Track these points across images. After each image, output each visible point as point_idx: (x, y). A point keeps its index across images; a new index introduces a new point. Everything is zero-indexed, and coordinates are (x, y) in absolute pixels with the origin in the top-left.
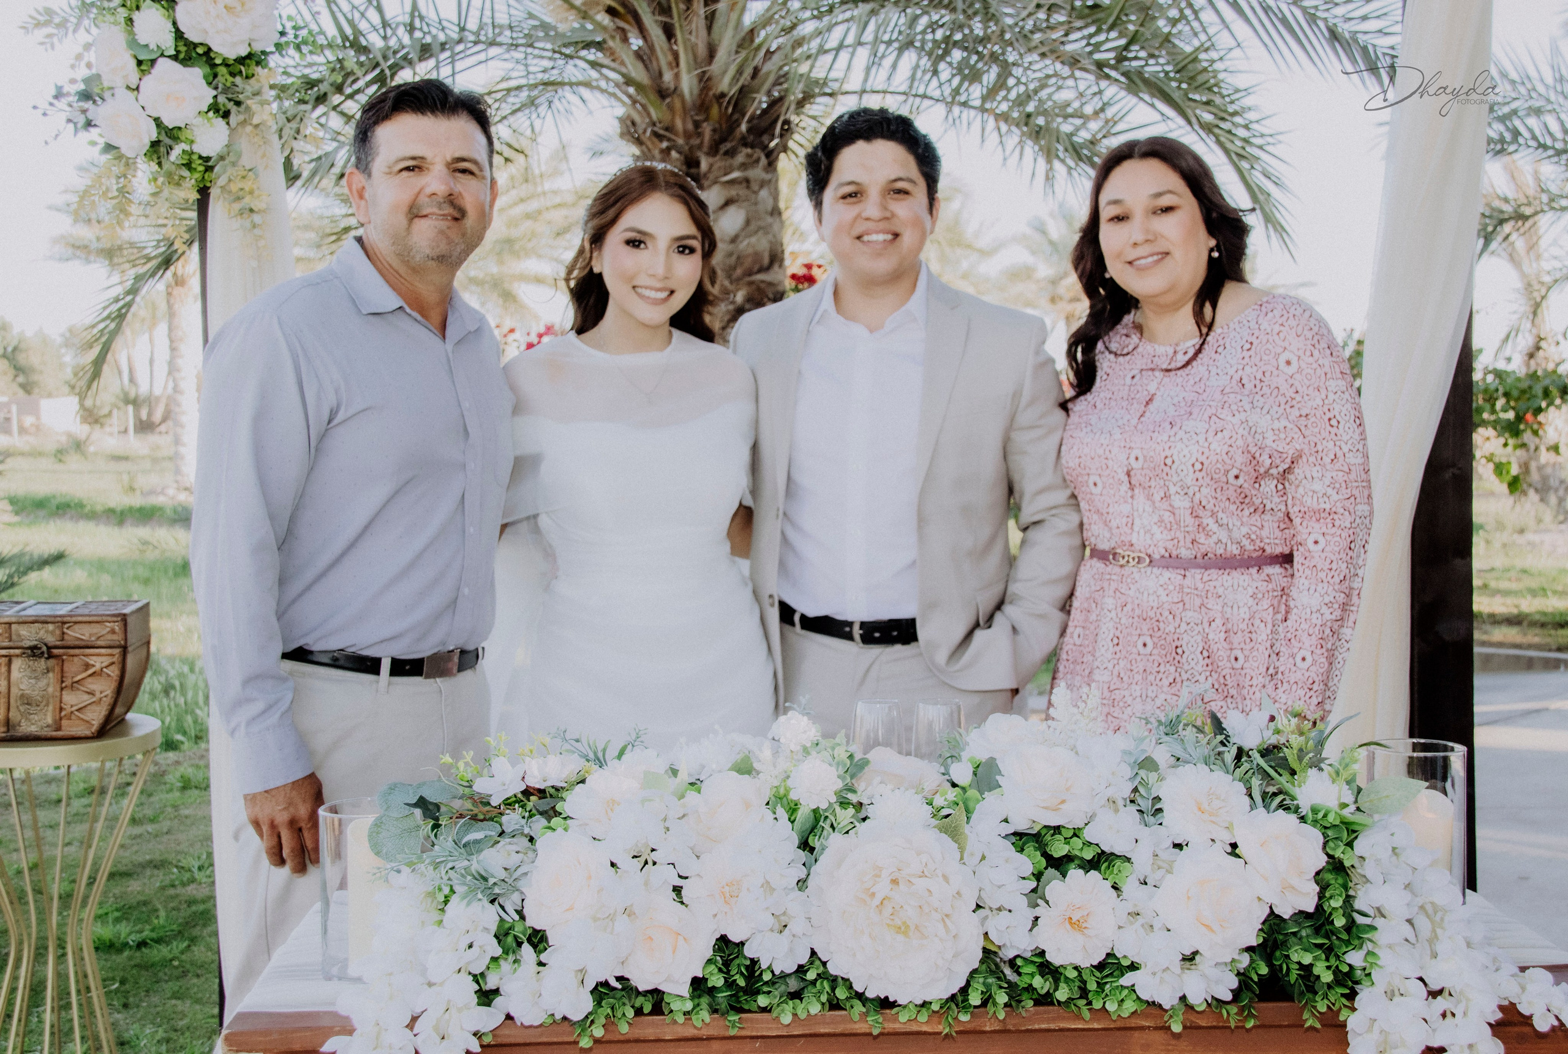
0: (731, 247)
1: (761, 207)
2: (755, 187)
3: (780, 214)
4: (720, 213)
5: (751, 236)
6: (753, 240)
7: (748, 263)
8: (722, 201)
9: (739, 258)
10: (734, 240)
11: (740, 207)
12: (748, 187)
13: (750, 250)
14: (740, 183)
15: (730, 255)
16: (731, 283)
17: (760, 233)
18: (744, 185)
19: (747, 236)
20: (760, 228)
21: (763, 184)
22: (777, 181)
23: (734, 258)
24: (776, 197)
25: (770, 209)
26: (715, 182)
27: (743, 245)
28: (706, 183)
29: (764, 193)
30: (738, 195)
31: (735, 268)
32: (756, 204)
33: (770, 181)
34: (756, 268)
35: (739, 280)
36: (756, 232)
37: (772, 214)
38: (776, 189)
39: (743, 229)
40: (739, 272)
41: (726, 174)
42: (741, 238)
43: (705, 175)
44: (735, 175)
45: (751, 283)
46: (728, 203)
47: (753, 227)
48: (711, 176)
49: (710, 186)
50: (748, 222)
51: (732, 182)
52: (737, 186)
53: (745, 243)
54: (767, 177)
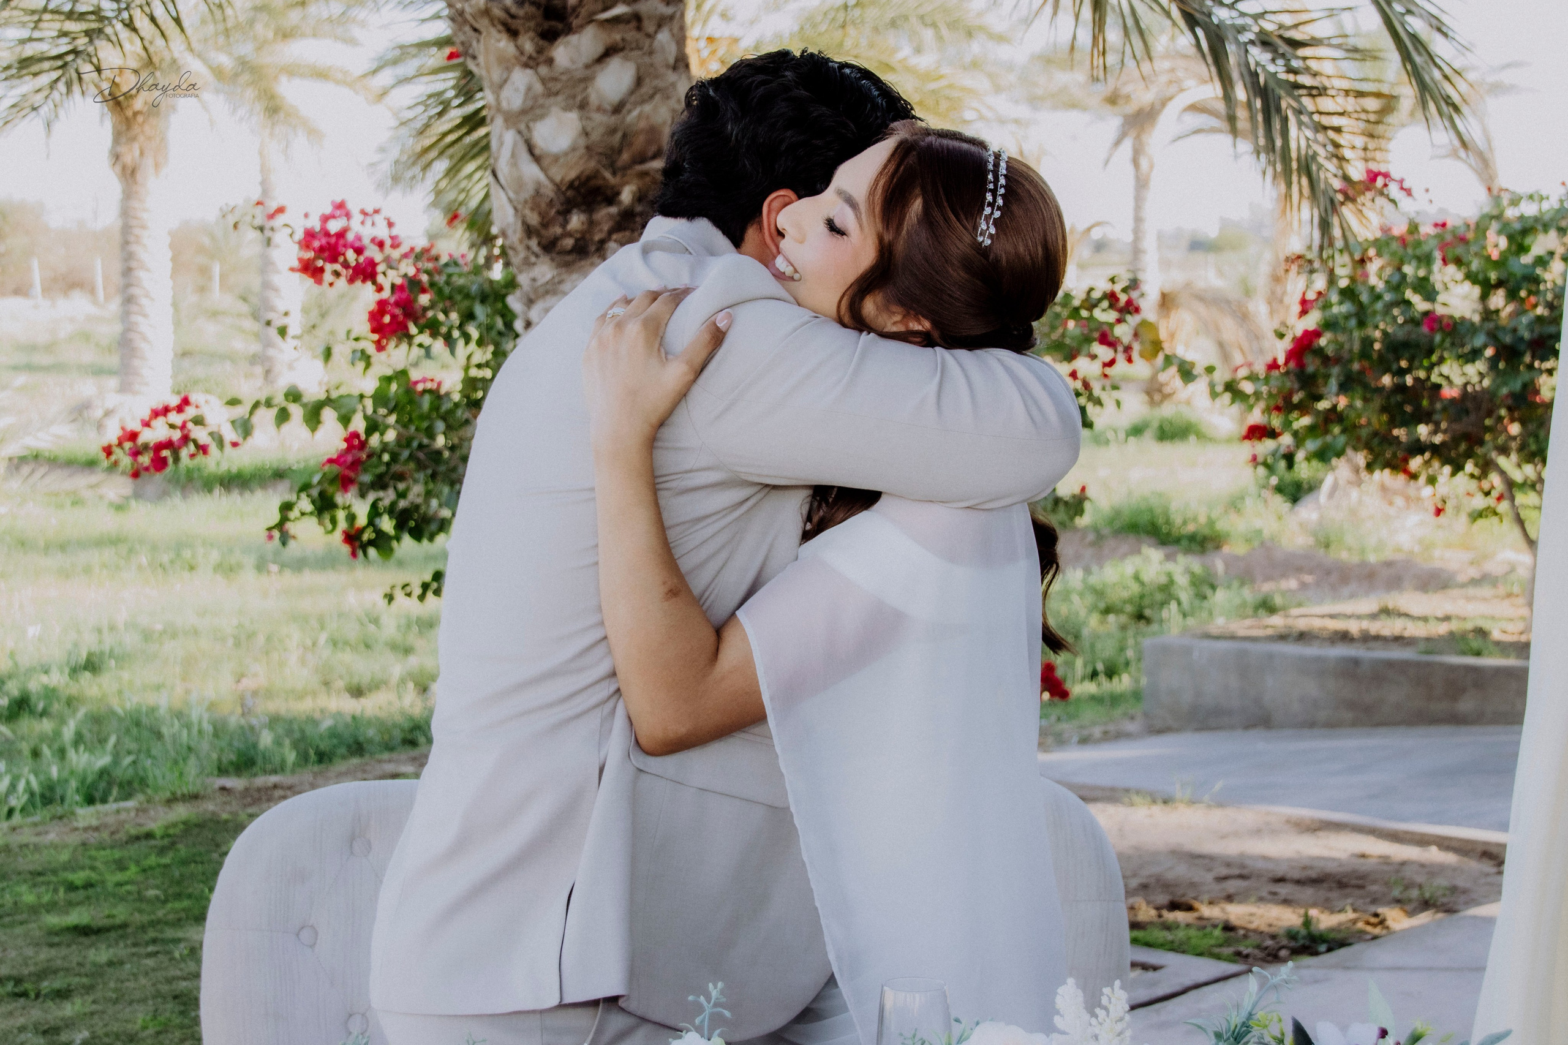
0: (613, 120)
1: (658, 59)
2: (650, 27)
3: (687, 66)
4: (598, 67)
5: (643, 102)
6: (647, 108)
7: (639, 142)
8: (600, 49)
9: (625, 136)
10: (618, 109)
11: (627, 59)
12: (639, 28)
13: (642, 124)
14: (628, 22)
15: (613, 131)
16: (614, 174)
17: (658, 97)
18: (634, 24)
19: (636, 104)
20: (656, 91)
21: (662, 22)
22: (682, 15)
23: (619, 135)
24: (681, 40)
25: (671, 60)
26: (591, 21)
27: (632, 116)
28: (575, 23)
29: (664, 37)
30: (623, 40)
31: (620, 152)
32: (651, 53)
33: (671, 18)
34: (653, 149)
35: (625, 168)
36: (652, 97)
37: (675, 68)
38: (682, 28)
39: (632, 92)
40: (625, 156)
41: (606, 9)
42: (628, 106)
43: (574, 9)
44: (619, 10)
45: (644, 174)
46: (609, 52)
47: (646, 89)
48: (583, 12)
49: (582, 27)
50: (639, 81)
51: (616, 20)
52: (621, 27)
53: (635, 113)
54: (669, 10)
